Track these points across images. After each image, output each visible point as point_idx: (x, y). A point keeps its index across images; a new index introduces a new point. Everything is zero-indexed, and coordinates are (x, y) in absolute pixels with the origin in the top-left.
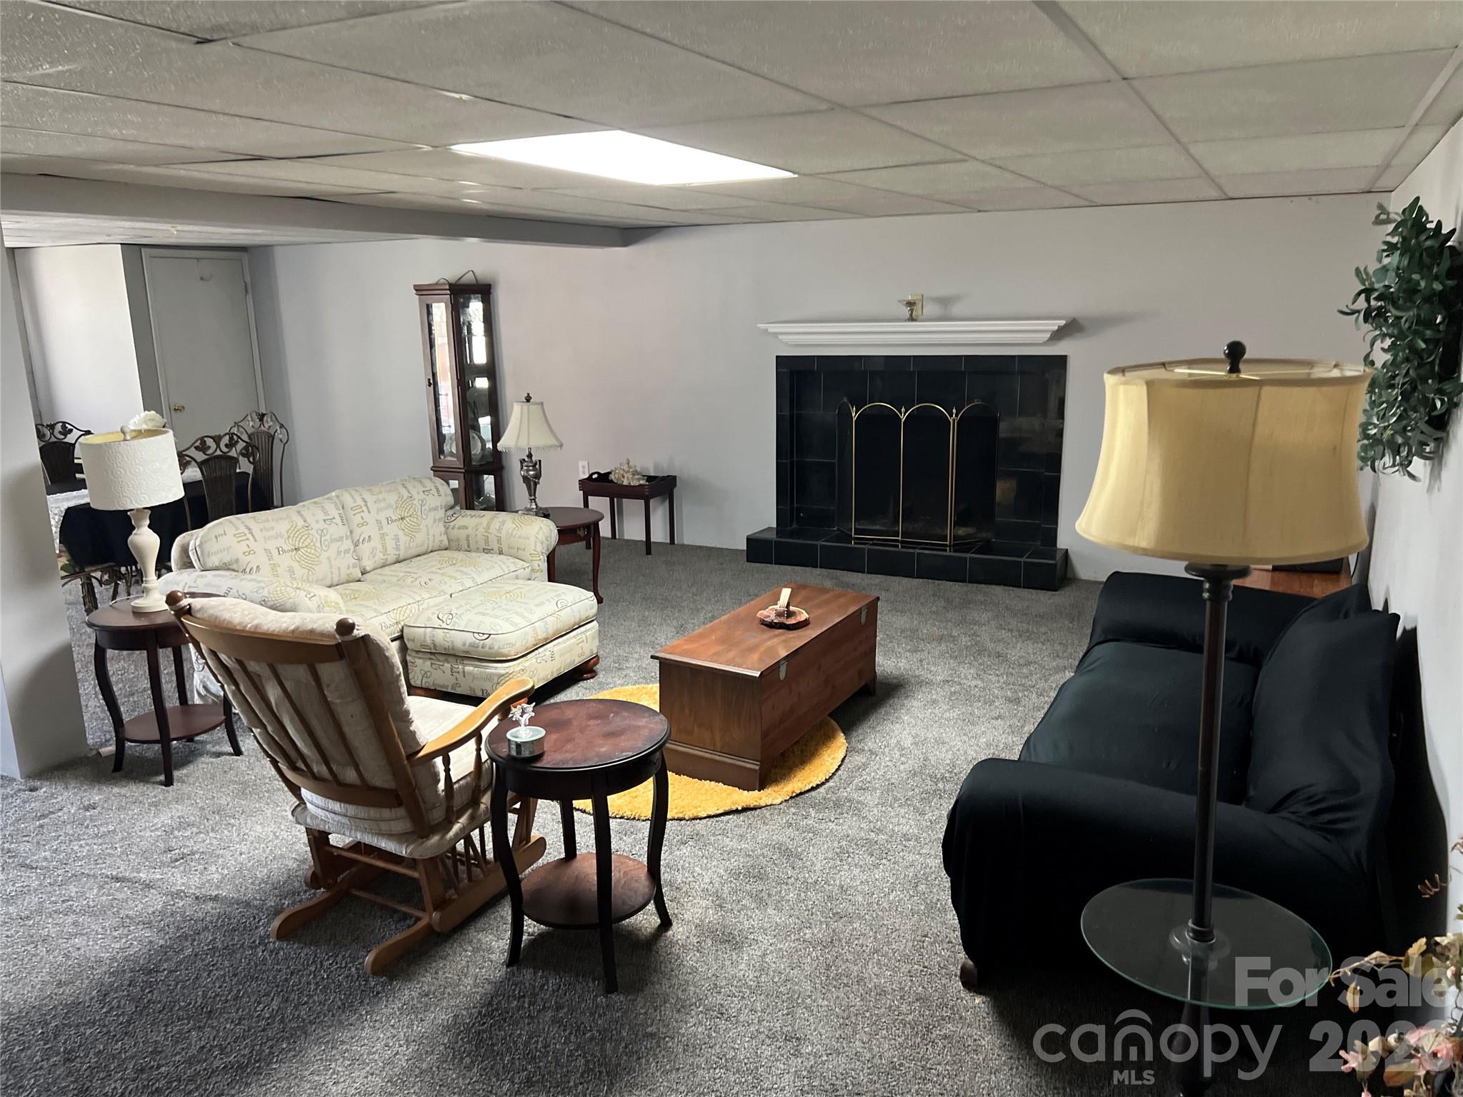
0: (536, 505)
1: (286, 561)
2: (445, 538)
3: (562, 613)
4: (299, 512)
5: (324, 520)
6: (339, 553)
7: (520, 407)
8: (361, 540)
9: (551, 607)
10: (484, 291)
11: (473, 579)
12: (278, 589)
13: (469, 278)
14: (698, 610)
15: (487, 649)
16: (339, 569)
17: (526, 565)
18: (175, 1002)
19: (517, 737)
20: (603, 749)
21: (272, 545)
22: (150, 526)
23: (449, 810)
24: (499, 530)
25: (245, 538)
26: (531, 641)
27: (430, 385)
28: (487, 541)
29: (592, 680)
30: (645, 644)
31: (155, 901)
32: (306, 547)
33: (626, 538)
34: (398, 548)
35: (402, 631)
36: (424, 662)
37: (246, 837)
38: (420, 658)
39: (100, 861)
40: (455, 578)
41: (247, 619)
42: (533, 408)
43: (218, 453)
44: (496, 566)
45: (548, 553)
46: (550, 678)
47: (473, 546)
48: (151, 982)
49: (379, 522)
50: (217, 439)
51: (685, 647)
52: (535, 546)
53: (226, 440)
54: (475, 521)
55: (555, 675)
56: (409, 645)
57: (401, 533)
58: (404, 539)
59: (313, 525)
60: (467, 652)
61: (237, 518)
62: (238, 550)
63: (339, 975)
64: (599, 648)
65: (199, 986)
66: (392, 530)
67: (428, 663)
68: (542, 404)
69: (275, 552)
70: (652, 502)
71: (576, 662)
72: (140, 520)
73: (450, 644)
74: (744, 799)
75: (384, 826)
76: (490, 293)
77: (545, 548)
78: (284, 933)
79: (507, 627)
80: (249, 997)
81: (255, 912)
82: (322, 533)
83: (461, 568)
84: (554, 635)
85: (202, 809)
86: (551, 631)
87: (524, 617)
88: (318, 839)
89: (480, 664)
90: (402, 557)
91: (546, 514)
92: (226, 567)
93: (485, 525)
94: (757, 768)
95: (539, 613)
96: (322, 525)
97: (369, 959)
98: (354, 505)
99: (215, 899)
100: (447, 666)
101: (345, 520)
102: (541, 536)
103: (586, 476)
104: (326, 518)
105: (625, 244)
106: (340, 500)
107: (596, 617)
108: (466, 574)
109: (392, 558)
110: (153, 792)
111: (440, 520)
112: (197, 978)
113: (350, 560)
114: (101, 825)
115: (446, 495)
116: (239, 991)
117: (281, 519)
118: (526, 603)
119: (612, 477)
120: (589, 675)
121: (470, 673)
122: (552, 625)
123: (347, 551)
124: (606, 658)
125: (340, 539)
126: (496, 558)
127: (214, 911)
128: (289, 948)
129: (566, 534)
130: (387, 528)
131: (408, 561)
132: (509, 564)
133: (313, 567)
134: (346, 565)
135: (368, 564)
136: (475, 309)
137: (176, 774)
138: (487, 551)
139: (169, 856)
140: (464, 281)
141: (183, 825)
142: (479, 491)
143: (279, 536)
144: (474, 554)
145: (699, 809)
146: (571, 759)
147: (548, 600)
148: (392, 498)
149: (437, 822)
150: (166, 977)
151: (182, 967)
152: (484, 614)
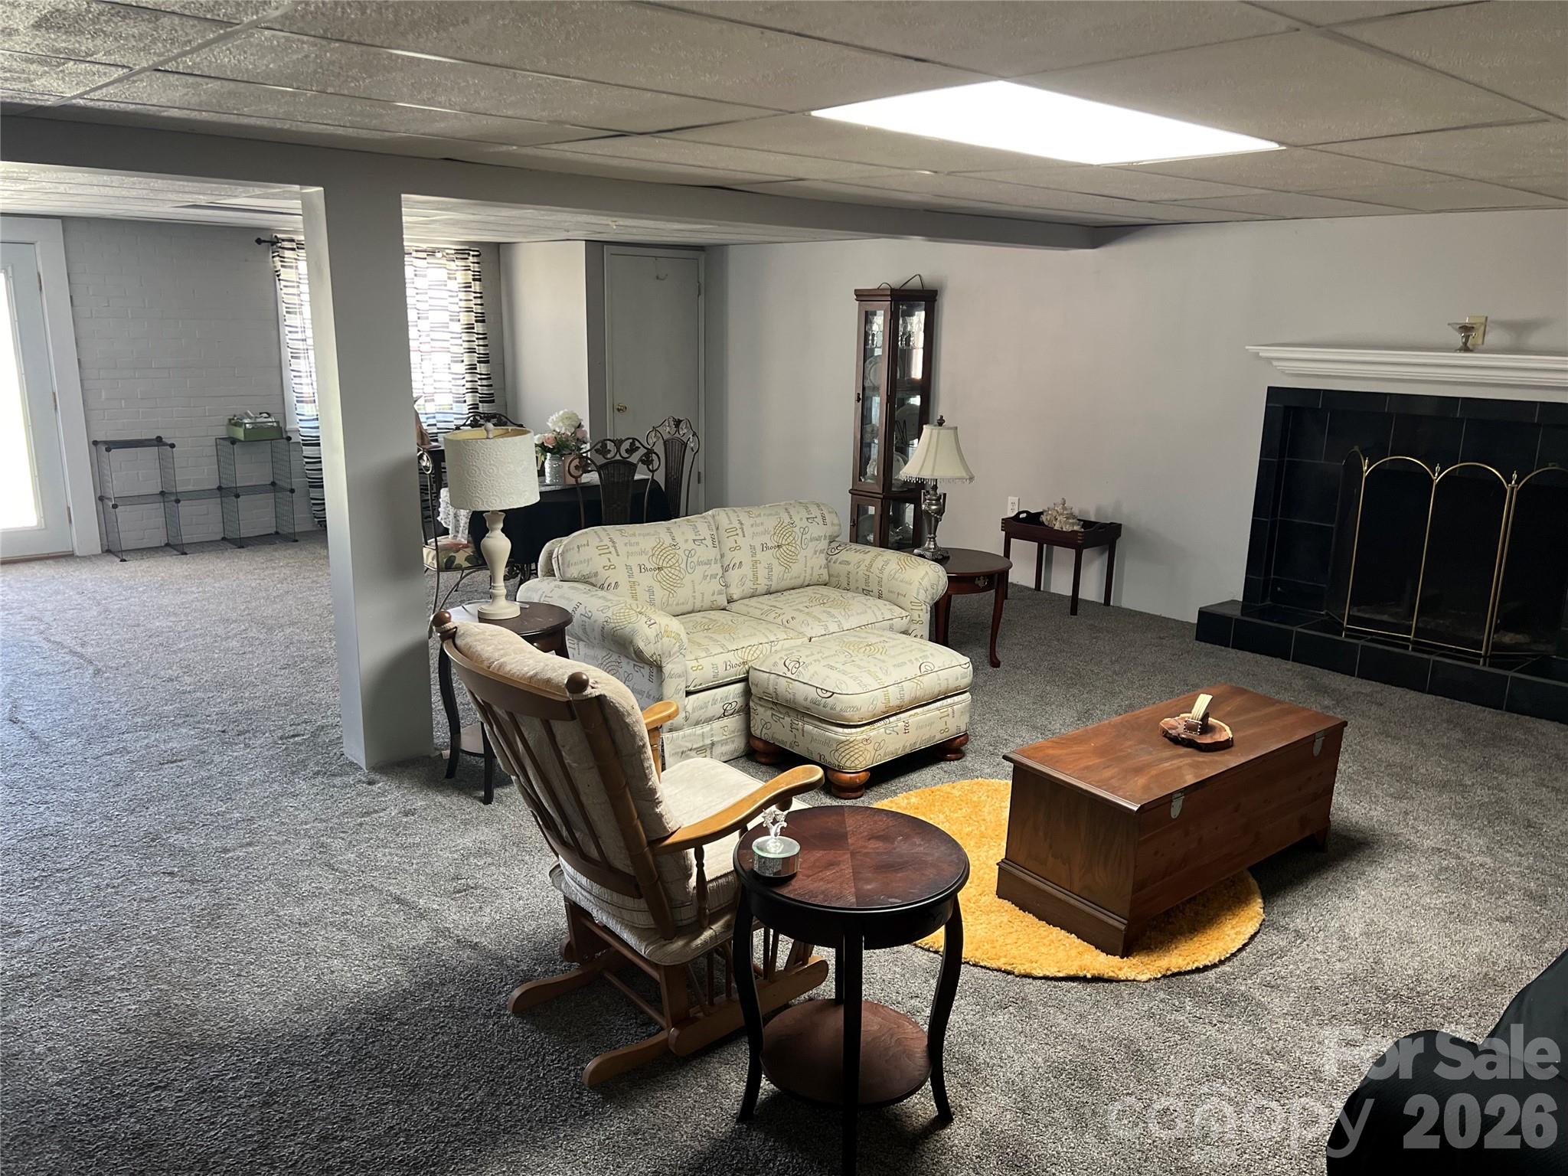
0: (935, 544)
1: (646, 580)
2: (825, 572)
3: (926, 679)
4: (668, 529)
5: (694, 540)
6: (705, 577)
7: (929, 431)
8: (731, 566)
9: (912, 670)
10: (927, 297)
11: (840, 624)
12: (622, 611)
13: (915, 283)
14: (1113, 694)
15: (828, 709)
16: (703, 594)
17: (904, 613)
18: (388, 1062)
19: (761, 849)
20: (869, 887)
21: (634, 562)
22: (503, 530)
23: (701, 911)
24: (881, 570)
25: (607, 551)
26: (880, 707)
27: (858, 401)
28: (867, 582)
29: (956, 762)
30: (1035, 728)
31: (422, 933)
32: (670, 567)
33: (1052, 591)
34: (770, 578)
35: (748, 672)
36: (765, 711)
37: (532, 879)
38: (761, 705)
39: (393, 876)
40: (820, 620)
41: (496, 655)
42: (943, 431)
43: (618, 457)
44: (869, 611)
45: (932, 603)
46: (901, 753)
47: (852, 586)
48: (379, 1030)
49: (753, 548)
50: (618, 443)
51: (1051, 752)
52: (918, 595)
53: (626, 445)
54: (859, 556)
55: (908, 751)
56: (754, 690)
57: (775, 562)
58: (777, 569)
59: (683, 546)
60: (808, 709)
61: (604, 529)
62: (598, 563)
63: (556, 1078)
64: (971, 723)
65: (419, 1050)
66: (765, 557)
67: (769, 713)
68: (956, 428)
69: (636, 570)
70: (1086, 553)
71: (937, 738)
72: (495, 522)
73: (792, 697)
74: (1098, 966)
75: (626, 915)
76: (936, 300)
77: (929, 597)
78: (522, 1008)
79: (853, 687)
80: (459, 1077)
81: (506, 973)
82: (690, 554)
83: (829, 609)
84: (911, 703)
85: (505, 837)
86: (907, 698)
87: (876, 678)
88: (576, 912)
89: (820, 724)
90: (773, 589)
91: (942, 558)
92: (584, 580)
93: (867, 563)
94: (1123, 927)
95: (896, 675)
96: (690, 545)
97: (590, 1066)
98: (731, 526)
99: (475, 946)
100: (788, 719)
101: (717, 542)
102: (926, 583)
103: (1013, 515)
104: (697, 538)
105: (1094, 245)
106: (715, 522)
107: (972, 688)
108: (833, 616)
109: (762, 588)
110: (465, 806)
111: (822, 551)
112: (421, 1038)
113: (715, 585)
114: (410, 835)
115: (833, 524)
116: (453, 1067)
118: (884, 661)
119: (1043, 518)
120: (953, 756)
121: (810, 733)
122: (910, 691)
123: (714, 576)
124: (981, 736)
125: (708, 563)
126: (872, 601)
127: (469, 961)
128: (520, 1028)
129: (959, 583)
130: (760, 556)
131: (779, 594)
132: (882, 611)
133: (675, 589)
134: (709, 590)
135: (736, 593)
136: (918, 319)
137: (497, 792)
138: (866, 592)
139: (455, 884)
140: (909, 286)
141: (482, 852)
142: (898, 520)
143: (642, 552)
144: (850, 594)
145: (1035, 965)
146: (823, 892)
147: (910, 661)
148: (770, 523)
149: (685, 922)
150: (394, 1029)
151: (413, 1021)
152: (832, 668)
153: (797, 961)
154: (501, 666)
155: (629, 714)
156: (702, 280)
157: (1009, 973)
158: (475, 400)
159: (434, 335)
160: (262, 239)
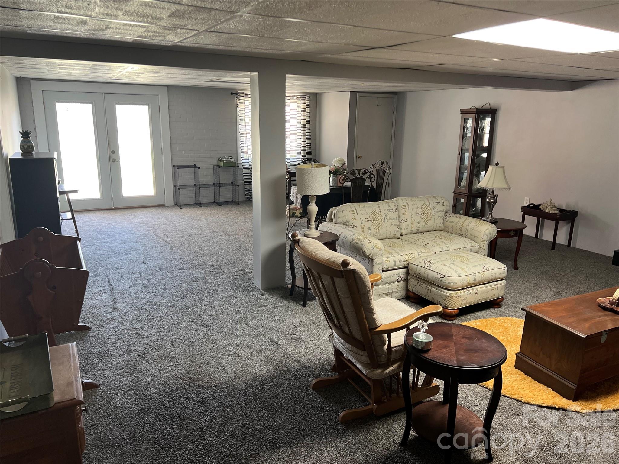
0: (492, 216)
1: (368, 225)
2: (442, 226)
3: (486, 273)
4: (378, 205)
5: (388, 210)
6: (392, 225)
7: (492, 168)
8: (403, 221)
9: (480, 269)
10: (492, 112)
11: (448, 247)
12: (359, 236)
13: (487, 106)
14: (571, 285)
15: (442, 282)
16: (390, 232)
17: (477, 244)
18: (266, 401)
19: (417, 338)
20: (462, 358)
21: (363, 217)
22: (315, 203)
23: (388, 359)
24: (468, 226)
25: (353, 213)
26: (465, 283)
27: (459, 155)
28: (461, 230)
29: (497, 309)
30: (533, 297)
31: (279, 354)
32: (378, 220)
33: (543, 239)
34: (419, 227)
35: (408, 264)
36: (415, 281)
37: (320, 338)
38: (413, 279)
39: (270, 331)
40: (440, 245)
42: (498, 168)
43: (359, 176)
44: (461, 243)
45: (490, 241)
46: (473, 303)
47: (454, 231)
48: (263, 389)
49: (412, 214)
50: (359, 171)
51: (544, 308)
52: (484, 236)
53: (362, 171)
54: (458, 219)
55: (476, 302)
56: (410, 272)
57: (421, 221)
58: (422, 223)
59: (383, 212)
60: (433, 282)
61: (353, 204)
62: (350, 217)
63: (328, 417)
64: (505, 293)
65: (277, 399)
66: (417, 218)
67: (417, 282)
68: (504, 167)
69: (364, 220)
70: (560, 223)
71: (489, 298)
72: (312, 200)
73: (427, 276)
74: (562, 404)
75: (358, 356)
76: (496, 113)
77: (489, 238)
78: (316, 387)
79: (454, 274)
80: (292, 411)
81: (310, 373)
82: (386, 215)
83: (444, 241)
84: (479, 282)
85: (310, 320)
86: (477, 280)
87: (464, 271)
88: (338, 353)
89: (438, 288)
90: (420, 231)
91: (494, 222)
92: (344, 224)
93: (461, 222)
94: (575, 388)
95: (473, 270)
96: (386, 212)
97: (342, 414)
98: (403, 205)
99: (299, 361)
100: (424, 285)
101: (397, 211)
102: (487, 232)
103: (527, 205)
105: (572, 89)
106: (397, 203)
107: (506, 278)
108: (445, 244)
109: (415, 231)
110: (296, 307)
111: (441, 217)
112: (278, 394)
113: (396, 228)
114: (276, 316)
115: (447, 206)
116: (289, 407)
117: (370, 207)
118: (468, 264)
119: (541, 207)
120: (496, 306)
121: (433, 292)
122: (479, 277)
123: (395, 225)
124: (509, 299)
125: (393, 219)
126: (463, 239)
127: (296, 367)
128: (315, 395)
129: (502, 233)
130: (415, 217)
131: (422, 233)
132: (468, 243)
133: (379, 229)
134: (394, 230)
135: (404, 231)
136: (487, 121)
137: (308, 303)
138: (460, 235)
139: (292, 337)
140: (483, 108)
141: (302, 325)
142: (474, 205)
143: (367, 214)
144: (453, 235)
145: (532, 399)
146: (442, 358)
147: (480, 265)
148: (420, 204)
149: (382, 363)
150: (268, 389)
151: (275, 387)
152: (445, 265)
153: (426, 384)
154: (316, 255)
155: (364, 277)
156: (395, 106)
157: (520, 401)
158: (304, 153)
159: (291, 129)
160: (233, 92)
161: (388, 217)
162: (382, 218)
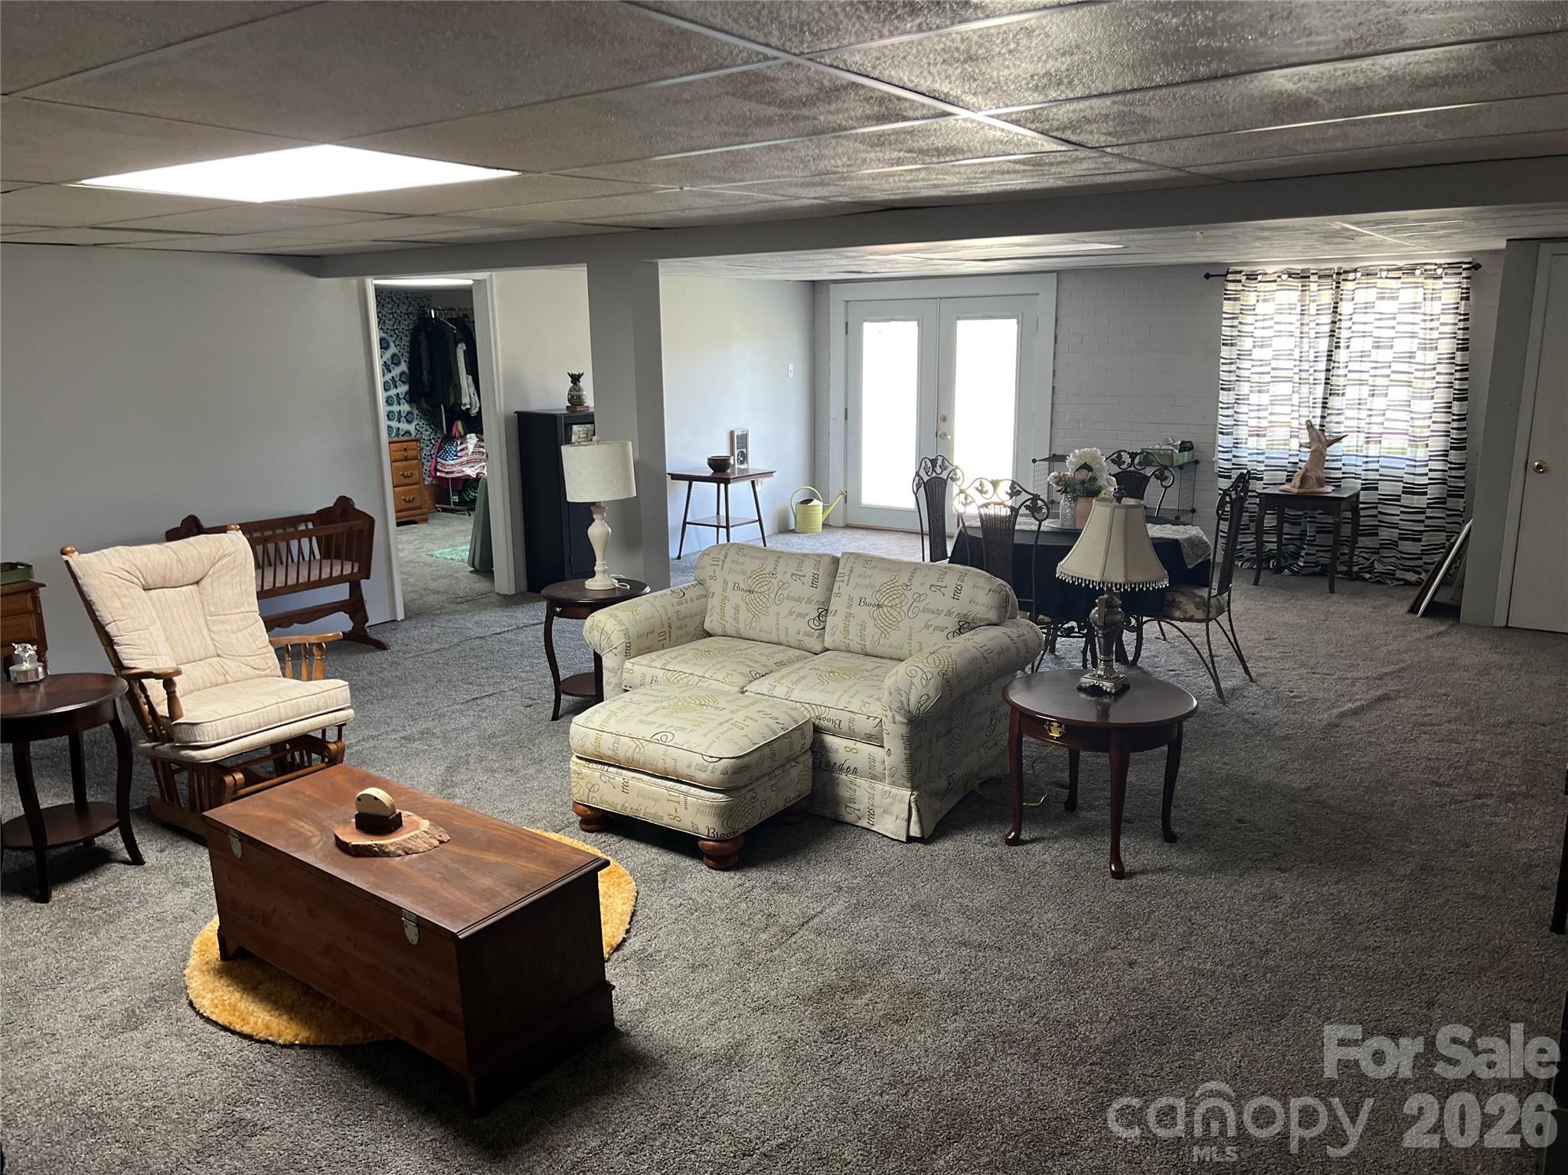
1: (736, 598)
5: (793, 574)
6: (791, 613)
17: (877, 714)
21: (732, 579)
25: (717, 563)
46: (620, 811)
49: (851, 599)
55: (628, 813)
57: (870, 623)
58: (871, 631)
59: (780, 576)
66: (860, 613)
69: (730, 586)
71: (670, 822)
72: (596, 513)
82: (783, 585)
90: (864, 650)
96: (787, 578)
109: (852, 645)
122: (630, 749)
125: (799, 600)
130: (855, 609)
133: (760, 615)
160: (1211, 273)
161: (786, 593)
162: (771, 590)
